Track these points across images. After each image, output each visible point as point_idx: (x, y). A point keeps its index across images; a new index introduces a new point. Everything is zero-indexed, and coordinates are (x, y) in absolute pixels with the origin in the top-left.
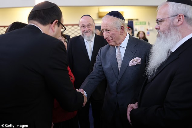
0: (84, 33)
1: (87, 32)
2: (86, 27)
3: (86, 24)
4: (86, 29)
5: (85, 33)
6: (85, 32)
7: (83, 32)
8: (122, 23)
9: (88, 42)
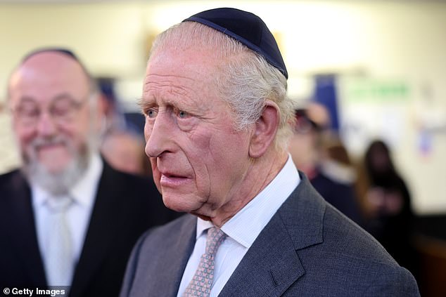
0: (31, 151)
1: (50, 141)
2: (45, 116)
3: (44, 96)
4: (46, 124)
5: (38, 149)
6: (39, 141)
7: (27, 140)
8: (268, 87)
9: (54, 203)
